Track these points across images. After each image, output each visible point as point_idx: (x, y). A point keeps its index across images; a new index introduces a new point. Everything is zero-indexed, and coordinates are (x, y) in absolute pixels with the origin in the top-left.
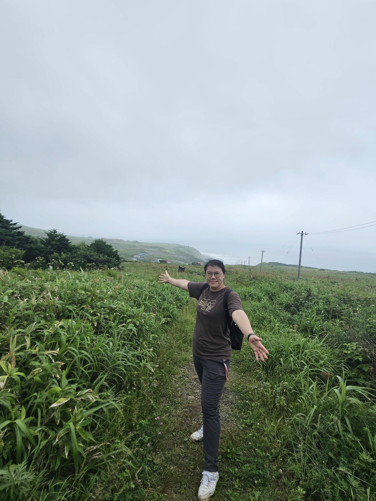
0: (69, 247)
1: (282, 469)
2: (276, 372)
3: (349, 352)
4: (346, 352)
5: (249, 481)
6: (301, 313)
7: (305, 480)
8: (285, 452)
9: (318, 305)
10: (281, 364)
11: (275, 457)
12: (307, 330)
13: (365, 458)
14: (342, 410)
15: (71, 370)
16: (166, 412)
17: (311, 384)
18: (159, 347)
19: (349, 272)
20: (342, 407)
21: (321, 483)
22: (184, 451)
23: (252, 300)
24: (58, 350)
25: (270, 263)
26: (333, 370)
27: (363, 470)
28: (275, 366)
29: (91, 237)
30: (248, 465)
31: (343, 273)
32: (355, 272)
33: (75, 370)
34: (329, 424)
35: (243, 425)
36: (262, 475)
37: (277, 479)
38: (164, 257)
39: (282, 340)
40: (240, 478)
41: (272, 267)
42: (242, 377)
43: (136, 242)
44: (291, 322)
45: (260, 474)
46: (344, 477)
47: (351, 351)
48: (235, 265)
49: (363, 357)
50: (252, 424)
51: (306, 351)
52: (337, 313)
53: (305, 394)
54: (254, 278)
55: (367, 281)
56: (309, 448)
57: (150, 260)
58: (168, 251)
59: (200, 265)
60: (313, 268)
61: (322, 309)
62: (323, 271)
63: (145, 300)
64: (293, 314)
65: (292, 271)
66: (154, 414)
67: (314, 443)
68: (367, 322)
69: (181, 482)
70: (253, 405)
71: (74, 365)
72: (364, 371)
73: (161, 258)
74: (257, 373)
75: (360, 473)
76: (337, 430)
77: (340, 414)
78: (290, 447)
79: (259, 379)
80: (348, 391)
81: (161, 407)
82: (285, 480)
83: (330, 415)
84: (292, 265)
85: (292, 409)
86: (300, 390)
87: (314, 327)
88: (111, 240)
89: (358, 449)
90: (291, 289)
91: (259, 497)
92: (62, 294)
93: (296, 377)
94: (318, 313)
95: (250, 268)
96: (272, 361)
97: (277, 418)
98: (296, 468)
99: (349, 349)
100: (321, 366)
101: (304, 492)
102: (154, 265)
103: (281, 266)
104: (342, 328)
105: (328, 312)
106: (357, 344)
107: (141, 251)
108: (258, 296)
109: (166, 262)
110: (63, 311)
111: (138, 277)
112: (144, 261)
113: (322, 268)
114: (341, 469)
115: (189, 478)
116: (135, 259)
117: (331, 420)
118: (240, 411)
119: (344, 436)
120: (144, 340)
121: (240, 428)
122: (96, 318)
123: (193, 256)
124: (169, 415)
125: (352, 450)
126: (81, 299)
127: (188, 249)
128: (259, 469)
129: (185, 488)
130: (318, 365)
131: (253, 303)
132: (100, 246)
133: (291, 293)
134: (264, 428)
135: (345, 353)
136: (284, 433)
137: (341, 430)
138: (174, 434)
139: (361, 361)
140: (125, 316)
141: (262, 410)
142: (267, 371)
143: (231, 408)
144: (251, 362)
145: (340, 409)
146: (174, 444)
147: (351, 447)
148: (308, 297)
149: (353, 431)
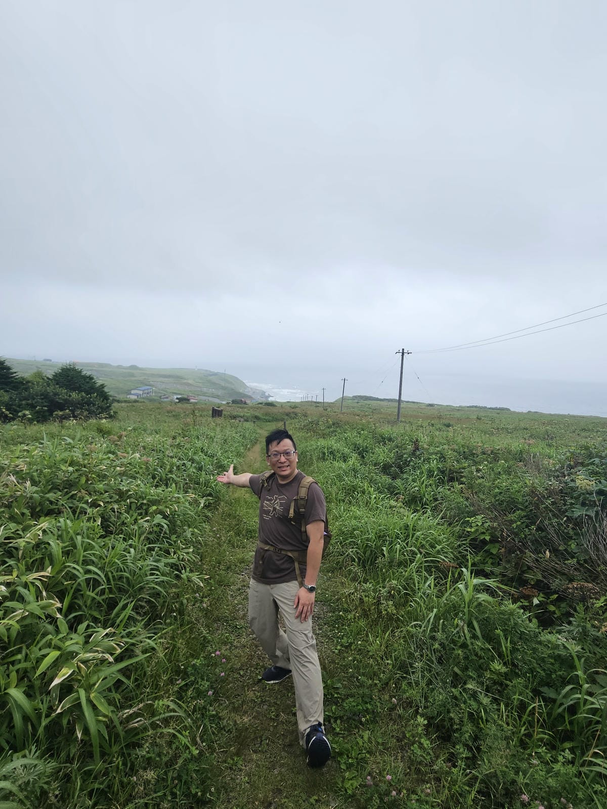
0: (12, 382)
1: (395, 697)
2: (378, 567)
3: (473, 530)
4: (469, 530)
5: (354, 720)
6: (405, 476)
7: (426, 707)
8: (398, 675)
9: (429, 463)
10: (384, 555)
11: (385, 684)
12: (414, 502)
13: (497, 668)
14: (469, 611)
15: (73, 599)
16: (225, 643)
17: (426, 579)
18: (202, 546)
19: (468, 407)
20: (468, 608)
21: (445, 707)
22: (259, 694)
23: (334, 459)
24: (49, 569)
25: (355, 397)
26: (453, 557)
27: (495, 683)
28: (377, 557)
29: (51, 360)
30: (351, 700)
31: (460, 409)
32: (476, 407)
33: (79, 597)
34: (453, 632)
35: (339, 647)
36: (371, 710)
37: (390, 711)
38: (185, 391)
39: (383, 519)
40: (341, 718)
41: (358, 402)
42: (329, 579)
43: (133, 367)
44: (392, 492)
45: (367, 709)
46: (474, 695)
47: (476, 528)
48: (302, 402)
49: (491, 534)
50: (351, 644)
51: (418, 533)
52: (455, 474)
53: (419, 594)
54: (334, 424)
55: (493, 420)
56: (428, 665)
57: (160, 397)
58: (190, 382)
59: (245, 403)
60: (417, 403)
61: (435, 469)
62: (431, 408)
63: (171, 472)
64: (394, 478)
65: (388, 408)
66: (209, 648)
67: (434, 659)
68: (494, 486)
69: (261, 737)
70: (349, 617)
71: (78, 590)
72: (492, 554)
73: (179, 394)
74: (350, 571)
75: (491, 687)
76: (463, 638)
77: (466, 617)
78: (404, 668)
79: (354, 579)
80: (475, 586)
81: (216, 635)
82: (401, 711)
83: (454, 619)
84: (387, 399)
85: (403, 616)
86: (413, 590)
87: (424, 495)
88: (88, 365)
89: (488, 658)
90: (390, 440)
91: (369, 738)
92: (35, 474)
93: (406, 571)
94: (430, 474)
95: (325, 406)
96: (371, 551)
97: (384, 632)
98: (413, 693)
99: (473, 525)
100: (438, 552)
101: (426, 722)
102: (169, 408)
103: (370, 402)
104: (463, 495)
105: (443, 472)
106: (483, 518)
107: (143, 383)
108: (343, 454)
109: (189, 400)
110: (40, 504)
111: (148, 432)
112: (151, 400)
113: (430, 403)
114: (469, 686)
115: (271, 729)
116: (134, 397)
117: (455, 626)
118: (331, 628)
119: (472, 644)
120: (178, 537)
121: (334, 652)
122: (98, 511)
123: (233, 390)
124: (230, 648)
125: (482, 661)
126: (67, 481)
127: (223, 377)
128: (366, 703)
129: (268, 744)
130: (433, 551)
131: (336, 464)
132: (72, 378)
133: (390, 445)
134: (368, 647)
135: (468, 532)
136: (395, 651)
137: (468, 638)
138: (242, 673)
139: (488, 540)
140: (145, 502)
141: (362, 623)
142: (364, 567)
143: (318, 625)
144: (341, 555)
145: (466, 610)
146: (243, 687)
147: (480, 658)
148: (414, 451)
149: (483, 637)
